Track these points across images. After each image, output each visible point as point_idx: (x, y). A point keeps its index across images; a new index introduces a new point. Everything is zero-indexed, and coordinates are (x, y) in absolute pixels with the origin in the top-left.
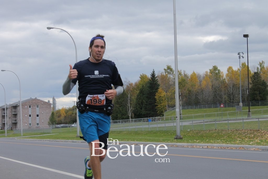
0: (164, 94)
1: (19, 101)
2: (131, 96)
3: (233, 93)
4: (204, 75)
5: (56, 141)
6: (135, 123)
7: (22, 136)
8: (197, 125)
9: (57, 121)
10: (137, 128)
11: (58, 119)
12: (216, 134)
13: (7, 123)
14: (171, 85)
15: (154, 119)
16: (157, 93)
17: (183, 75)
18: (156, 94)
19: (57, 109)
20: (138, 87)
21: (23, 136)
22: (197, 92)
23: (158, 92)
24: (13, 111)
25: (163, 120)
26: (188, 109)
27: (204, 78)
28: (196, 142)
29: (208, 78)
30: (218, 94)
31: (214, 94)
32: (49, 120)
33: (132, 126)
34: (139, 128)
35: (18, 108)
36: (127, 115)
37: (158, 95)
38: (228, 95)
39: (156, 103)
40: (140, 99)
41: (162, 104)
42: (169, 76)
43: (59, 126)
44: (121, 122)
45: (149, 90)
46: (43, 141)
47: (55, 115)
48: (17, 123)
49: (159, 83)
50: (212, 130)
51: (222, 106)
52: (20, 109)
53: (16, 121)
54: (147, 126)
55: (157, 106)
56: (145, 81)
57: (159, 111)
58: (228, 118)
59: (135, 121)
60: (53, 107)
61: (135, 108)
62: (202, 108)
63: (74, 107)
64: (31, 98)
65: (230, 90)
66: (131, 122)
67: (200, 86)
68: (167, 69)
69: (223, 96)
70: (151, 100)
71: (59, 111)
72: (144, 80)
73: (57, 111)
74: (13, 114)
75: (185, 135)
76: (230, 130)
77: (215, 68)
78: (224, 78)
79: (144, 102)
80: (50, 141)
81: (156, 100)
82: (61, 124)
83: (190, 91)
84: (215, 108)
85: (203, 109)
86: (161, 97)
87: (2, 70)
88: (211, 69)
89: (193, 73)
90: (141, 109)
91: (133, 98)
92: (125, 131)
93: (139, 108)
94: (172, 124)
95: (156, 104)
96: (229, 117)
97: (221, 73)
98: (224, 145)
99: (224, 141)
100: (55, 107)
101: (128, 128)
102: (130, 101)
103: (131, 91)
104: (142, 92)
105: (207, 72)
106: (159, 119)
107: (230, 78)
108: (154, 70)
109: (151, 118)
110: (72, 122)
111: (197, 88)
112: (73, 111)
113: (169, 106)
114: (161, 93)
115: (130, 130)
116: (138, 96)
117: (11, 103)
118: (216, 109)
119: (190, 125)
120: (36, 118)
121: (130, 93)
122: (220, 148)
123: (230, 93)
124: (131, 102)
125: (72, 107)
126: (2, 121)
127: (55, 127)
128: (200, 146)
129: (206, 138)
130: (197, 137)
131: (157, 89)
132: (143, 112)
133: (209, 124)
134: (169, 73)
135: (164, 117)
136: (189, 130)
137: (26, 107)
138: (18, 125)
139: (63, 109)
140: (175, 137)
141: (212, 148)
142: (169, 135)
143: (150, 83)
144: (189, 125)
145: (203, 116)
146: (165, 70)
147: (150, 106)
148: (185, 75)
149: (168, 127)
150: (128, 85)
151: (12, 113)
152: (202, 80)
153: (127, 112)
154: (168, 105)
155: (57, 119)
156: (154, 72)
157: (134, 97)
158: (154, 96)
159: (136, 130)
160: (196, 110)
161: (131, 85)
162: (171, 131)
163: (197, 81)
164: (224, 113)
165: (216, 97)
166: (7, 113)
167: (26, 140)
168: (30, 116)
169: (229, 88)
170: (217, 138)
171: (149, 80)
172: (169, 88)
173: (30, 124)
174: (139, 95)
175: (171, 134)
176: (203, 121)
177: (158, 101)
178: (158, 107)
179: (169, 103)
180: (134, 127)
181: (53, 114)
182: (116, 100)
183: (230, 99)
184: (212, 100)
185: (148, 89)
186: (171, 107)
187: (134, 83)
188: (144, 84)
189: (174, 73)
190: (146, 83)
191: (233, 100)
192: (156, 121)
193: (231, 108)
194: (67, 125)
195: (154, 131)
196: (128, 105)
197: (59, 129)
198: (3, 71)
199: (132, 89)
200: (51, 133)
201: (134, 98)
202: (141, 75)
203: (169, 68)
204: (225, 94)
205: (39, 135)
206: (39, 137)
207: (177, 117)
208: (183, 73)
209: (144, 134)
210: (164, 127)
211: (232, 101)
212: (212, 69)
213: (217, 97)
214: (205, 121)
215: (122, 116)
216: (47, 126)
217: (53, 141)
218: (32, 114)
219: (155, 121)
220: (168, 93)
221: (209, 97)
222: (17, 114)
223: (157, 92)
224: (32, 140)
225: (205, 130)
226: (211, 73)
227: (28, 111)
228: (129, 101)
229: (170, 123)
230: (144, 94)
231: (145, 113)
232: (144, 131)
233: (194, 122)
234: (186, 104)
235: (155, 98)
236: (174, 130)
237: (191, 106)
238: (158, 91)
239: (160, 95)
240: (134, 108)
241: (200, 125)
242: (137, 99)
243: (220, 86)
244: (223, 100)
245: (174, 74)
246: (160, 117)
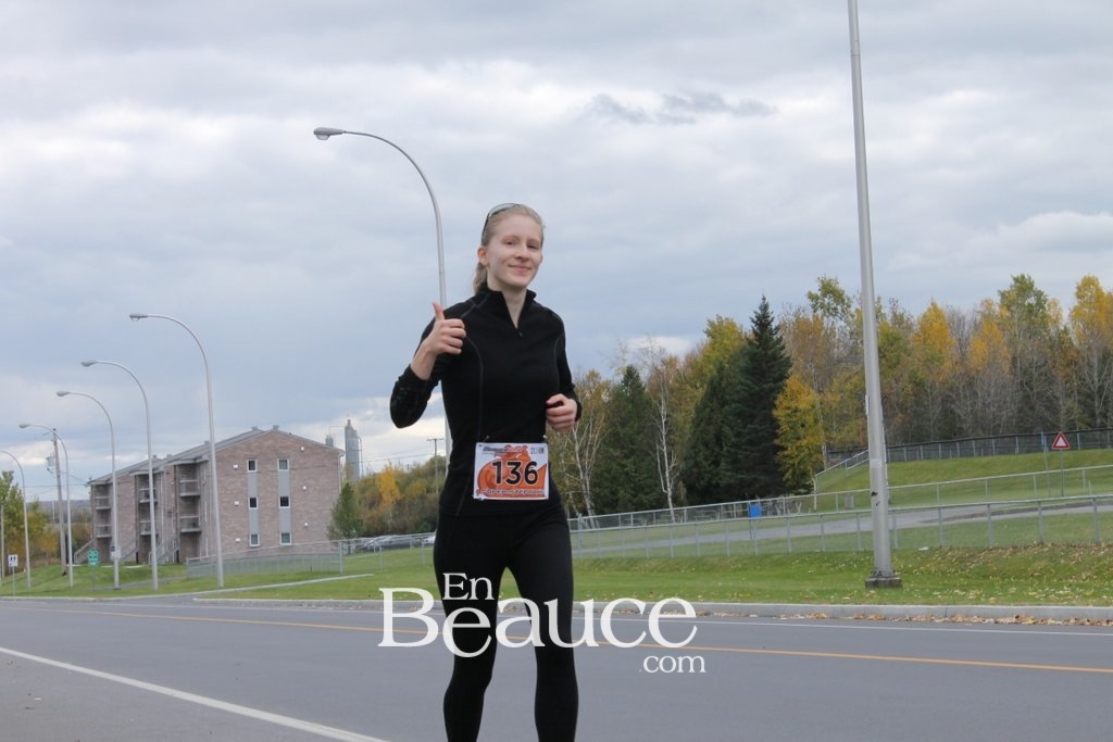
0: (810, 398)
1: (207, 443)
2: (672, 408)
3: (1101, 388)
4: (979, 317)
5: (361, 604)
6: (693, 523)
7: (221, 588)
8: (959, 524)
9: (365, 522)
10: (701, 544)
11: (369, 514)
12: (1044, 563)
13: (157, 536)
14: (839, 361)
15: (770, 504)
16: (781, 397)
17: (889, 317)
18: (775, 398)
19: (365, 474)
20: (700, 374)
21: (225, 587)
22: (951, 389)
23: (783, 391)
24: (184, 486)
25: (807, 507)
26: (913, 459)
27: (977, 326)
28: (961, 600)
29: (995, 328)
30: (1038, 393)
31: (1021, 393)
32: (331, 518)
33: (682, 537)
34: (709, 544)
35: (203, 473)
36: (657, 489)
37: (785, 404)
38: (1082, 398)
39: (776, 436)
40: (709, 424)
41: (804, 442)
42: (827, 322)
43: (372, 541)
44: (634, 522)
45: (749, 382)
46: (310, 605)
47: (357, 495)
48: (199, 533)
49: (786, 353)
50: (1026, 548)
51: (1061, 442)
52: (212, 476)
53: (195, 524)
54: (745, 536)
55: (784, 449)
56: (731, 348)
57: (790, 471)
58: (1087, 493)
59: (692, 516)
60: (348, 463)
61: (691, 462)
62: (972, 455)
63: (432, 461)
64: (255, 429)
65: (1091, 377)
66: (673, 519)
67: (962, 364)
68: (819, 293)
69: (1061, 402)
70: (758, 427)
71: (374, 480)
72: (725, 341)
73: (366, 481)
74: (185, 498)
75: (909, 572)
76: (1103, 545)
77: (1023, 286)
78: (1062, 328)
79: (725, 437)
80: (336, 605)
81: (779, 427)
82: (382, 533)
83: (918, 383)
84: (1029, 451)
85: (976, 460)
86: (798, 414)
87: (132, 317)
88: (1007, 288)
89: (929, 310)
90: (716, 463)
91: (678, 418)
92: (651, 559)
93: (706, 459)
94: (850, 526)
95: (777, 442)
96: (1090, 488)
97: (1049, 305)
98: (1090, 610)
99: (1088, 594)
100: (357, 463)
101: (664, 543)
102: (669, 432)
103: (672, 391)
104: (716, 392)
105: (988, 303)
106: (792, 507)
107: (1090, 324)
108: (764, 299)
109: (759, 500)
110: (426, 527)
111: (947, 370)
112: (429, 478)
113: (831, 449)
114: (800, 396)
115: (672, 556)
116: (698, 410)
117: (174, 452)
118: (1031, 455)
119: (928, 525)
120: (278, 510)
121: (665, 398)
122: (1072, 621)
123: (1089, 388)
124: (672, 437)
125: (427, 464)
126: (138, 527)
127: (357, 547)
128: (985, 617)
129: (1003, 579)
130: (961, 576)
131: (783, 377)
132: (726, 475)
133: (1009, 520)
134: (828, 310)
135: (814, 495)
136: (926, 548)
137: (236, 466)
138: (205, 543)
139: (388, 472)
140: (869, 580)
141: (1040, 622)
142: (841, 570)
143: (748, 354)
144: (926, 528)
145: (978, 490)
146: (811, 297)
147: (752, 452)
148: (899, 319)
149: (835, 535)
150: (658, 364)
151: (180, 492)
152: (966, 339)
153: (657, 478)
154: (829, 447)
155: (365, 515)
156: (765, 307)
157: (683, 414)
158: (770, 410)
159: (699, 554)
160: (949, 463)
161: (670, 363)
162: (847, 553)
163: (948, 341)
164: (1068, 473)
165: (1032, 408)
166: (158, 496)
167: (237, 604)
168: (253, 503)
169: (1086, 370)
170: (1048, 579)
171: (744, 343)
172: (830, 375)
173: (254, 537)
174: (706, 407)
175: (849, 568)
176: (985, 509)
177: (785, 427)
178: (786, 453)
179: (834, 434)
180: (689, 541)
181: (347, 492)
182: (610, 430)
183: (1093, 415)
184: (1014, 420)
185: (743, 380)
186: (843, 452)
187: (682, 359)
188: (725, 358)
189: (852, 310)
190: (731, 356)
191: (1105, 416)
192: (779, 512)
193: (1099, 451)
194: (407, 538)
195: (776, 557)
196: (658, 447)
197: (375, 554)
198: (139, 317)
199: (677, 381)
200: (341, 570)
201: (685, 417)
202: (711, 324)
203: (829, 289)
204: (1068, 396)
205: (290, 581)
206: (291, 589)
207: (874, 494)
208: (886, 310)
209: (735, 570)
210: (820, 537)
211: (1098, 421)
212: (1008, 292)
213: (1037, 407)
214: (992, 507)
215: (635, 496)
216: (325, 545)
217: (349, 605)
218: (262, 494)
219: (775, 514)
220: (829, 396)
221: (999, 407)
222: (199, 497)
223: (780, 390)
224: (263, 604)
225: (994, 548)
226: (1008, 308)
227: (245, 484)
228: (664, 432)
229: (839, 519)
230: (724, 403)
231: (733, 481)
232: (732, 556)
233: (946, 513)
234: (906, 441)
235: (771, 415)
236: (861, 549)
237: (926, 448)
238: (787, 390)
239: (793, 405)
240: (685, 459)
241: (965, 525)
242: (697, 423)
243: (1046, 362)
244: (1062, 417)
245: (853, 316)
246: (796, 494)
